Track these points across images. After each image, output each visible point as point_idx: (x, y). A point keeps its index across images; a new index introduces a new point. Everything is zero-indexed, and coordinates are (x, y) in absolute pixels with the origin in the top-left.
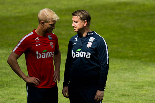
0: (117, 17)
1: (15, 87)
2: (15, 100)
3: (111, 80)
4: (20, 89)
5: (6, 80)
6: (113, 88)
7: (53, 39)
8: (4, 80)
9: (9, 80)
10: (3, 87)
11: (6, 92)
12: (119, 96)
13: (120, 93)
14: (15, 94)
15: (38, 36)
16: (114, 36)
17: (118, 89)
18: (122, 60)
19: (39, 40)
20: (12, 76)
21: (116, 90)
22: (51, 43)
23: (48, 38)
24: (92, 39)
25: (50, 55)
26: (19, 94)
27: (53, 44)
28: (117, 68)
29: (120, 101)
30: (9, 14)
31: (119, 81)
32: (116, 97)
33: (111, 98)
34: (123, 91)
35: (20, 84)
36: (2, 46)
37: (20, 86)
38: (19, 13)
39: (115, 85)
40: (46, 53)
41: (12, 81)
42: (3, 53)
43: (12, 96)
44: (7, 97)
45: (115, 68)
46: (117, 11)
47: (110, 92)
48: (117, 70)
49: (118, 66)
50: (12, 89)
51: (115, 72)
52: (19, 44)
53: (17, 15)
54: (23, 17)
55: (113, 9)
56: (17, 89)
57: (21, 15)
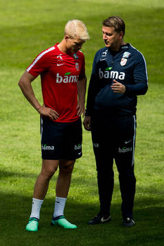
0: (156, 28)
1: (19, 120)
2: (19, 138)
3: (145, 112)
4: (26, 123)
5: (7, 111)
6: (148, 122)
7: (79, 59)
8: (4, 111)
9: (10, 111)
10: (3, 120)
11: (7, 126)
12: (157, 134)
13: (158, 129)
14: (18, 130)
15: (61, 52)
16: (151, 53)
17: (154, 123)
18: (161, 85)
19: (61, 58)
20: (15, 106)
21: (152, 126)
22: (77, 64)
23: (74, 57)
24: (126, 54)
25: (74, 79)
26: (24, 130)
27: (79, 65)
28: (154, 96)
29: (158, 139)
30: (11, 24)
31: (157, 113)
32: (152, 134)
33: (145, 136)
34: (162, 126)
35: (26, 116)
36: (3, 65)
37: (25, 119)
38: (25, 22)
39: (150, 119)
40: (69, 76)
41: (15, 112)
42: (4, 76)
43: (14, 133)
44: (8, 133)
45: (151, 96)
46: (156, 20)
47: (144, 128)
48: (155, 98)
49: (156, 93)
50: (15, 124)
51: (151, 102)
52: (35, 62)
53: (23, 24)
54: (30, 27)
55: (150, 17)
56: (22, 122)
57: (27, 24)
